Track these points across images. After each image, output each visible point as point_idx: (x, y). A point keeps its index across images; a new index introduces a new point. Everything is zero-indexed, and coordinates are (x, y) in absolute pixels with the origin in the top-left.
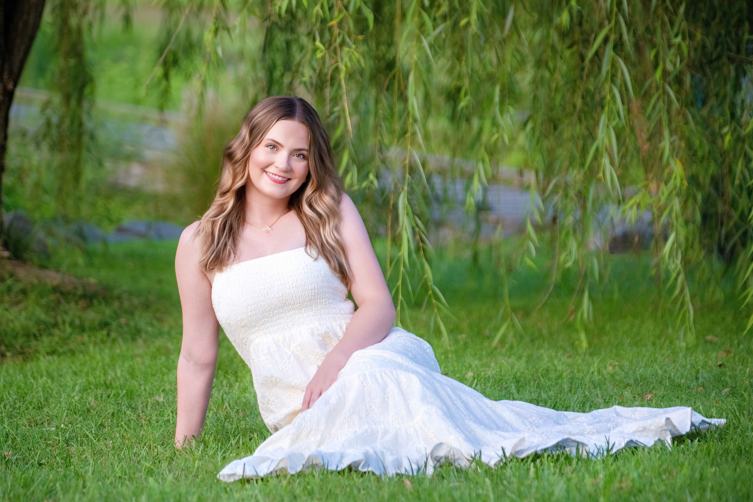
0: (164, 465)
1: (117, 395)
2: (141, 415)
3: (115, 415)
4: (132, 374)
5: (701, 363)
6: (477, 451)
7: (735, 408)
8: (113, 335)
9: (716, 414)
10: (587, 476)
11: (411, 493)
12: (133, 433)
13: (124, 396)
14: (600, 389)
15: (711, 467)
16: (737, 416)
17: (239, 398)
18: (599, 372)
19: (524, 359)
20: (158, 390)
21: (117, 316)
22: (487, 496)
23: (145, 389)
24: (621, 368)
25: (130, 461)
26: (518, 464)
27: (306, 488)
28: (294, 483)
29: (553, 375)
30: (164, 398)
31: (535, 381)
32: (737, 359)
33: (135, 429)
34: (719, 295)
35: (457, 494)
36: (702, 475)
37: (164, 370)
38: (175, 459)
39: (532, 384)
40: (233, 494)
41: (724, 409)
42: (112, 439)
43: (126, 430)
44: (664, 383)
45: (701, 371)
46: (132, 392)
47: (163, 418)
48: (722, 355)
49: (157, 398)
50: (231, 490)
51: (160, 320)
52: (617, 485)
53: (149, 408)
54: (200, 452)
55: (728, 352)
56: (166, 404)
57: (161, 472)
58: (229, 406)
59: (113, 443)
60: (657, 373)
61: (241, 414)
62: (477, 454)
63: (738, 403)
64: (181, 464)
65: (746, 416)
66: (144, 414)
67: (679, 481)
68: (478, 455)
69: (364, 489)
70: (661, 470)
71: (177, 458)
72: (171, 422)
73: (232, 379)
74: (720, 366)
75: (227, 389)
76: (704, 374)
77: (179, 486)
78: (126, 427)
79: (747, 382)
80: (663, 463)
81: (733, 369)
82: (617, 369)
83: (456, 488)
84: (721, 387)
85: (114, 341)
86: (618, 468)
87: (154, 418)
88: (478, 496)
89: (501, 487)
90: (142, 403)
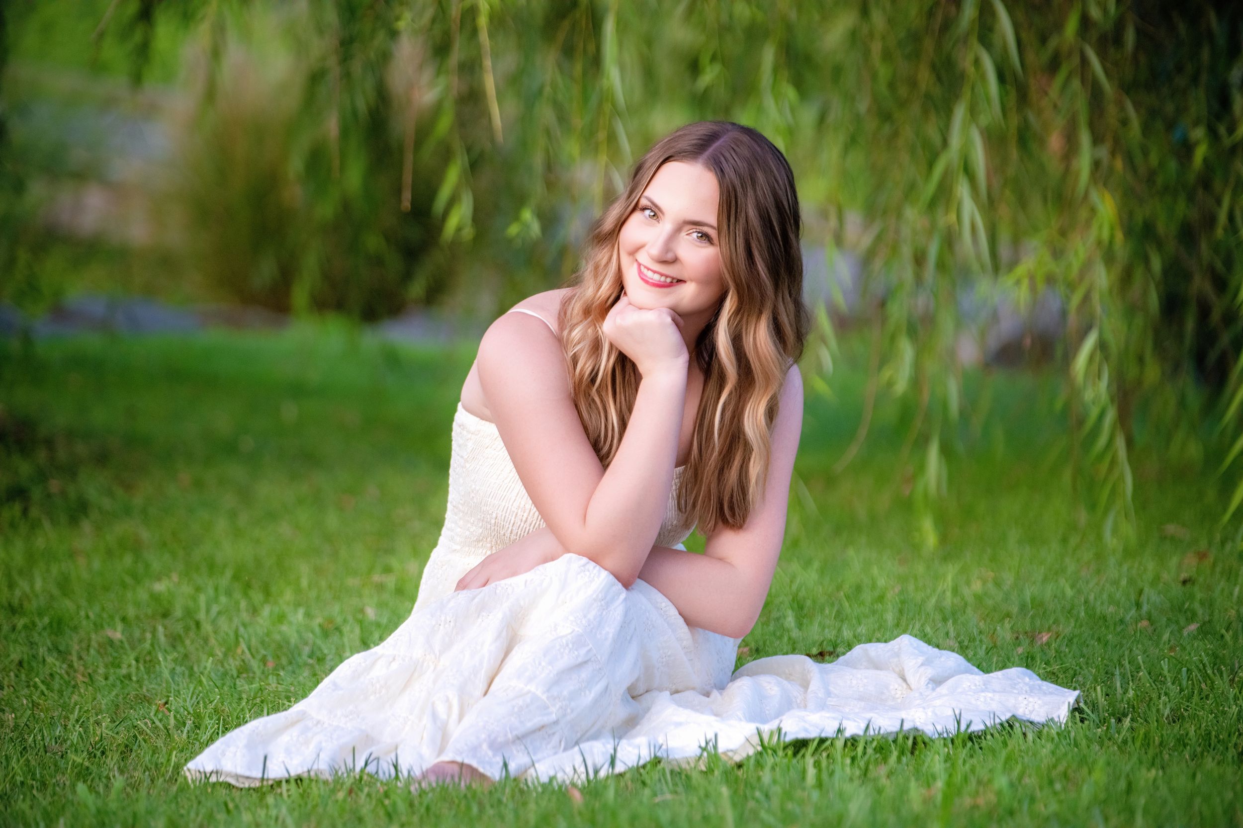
0: (112, 761)
1: (30, 627)
2: (75, 664)
3: (25, 665)
4: (64, 585)
5: (1149, 575)
6: (710, 736)
7: (1206, 660)
8: (34, 512)
9: (1169, 672)
10: (913, 784)
11: (580, 813)
12: (56, 698)
13: (44, 629)
14: (955, 622)
15: (1149, 770)
16: (1207, 674)
17: (268, 634)
18: (955, 591)
19: (816, 565)
20: (112, 617)
21: (42, 476)
22: (722, 818)
23: (88, 617)
24: (998, 584)
25: (46, 752)
26: (785, 761)
27: (382, 804)
28: (359, 793)
29: (867, 596)
30: (123, 633)
31: (833, 605)
32: (1218, 569)
33: (61, 692)
34: (1194, 451)
35: (665, 817)
36: (1129, 785)
37: (128, 580)
38: (135, 748)
39: (827, 612)
40: (240, 812)
41: (1184, 662)
42: (14, 711)
43: (43, 693)
44: (1075, 612)
45: (1146, 590)
46: (60, 622)
47: (118, 671)
48: (1191, 561)
49: (110, 633)
50: (237, 807)
51: (128, 487)
52: (967, 801)
53: (92, 651)
54: (185, 736)
55: (1202, 556)
56: (127, 646)
57: (105, 774)
58: (249, 649)
59: (16, 718)
60: (1063, 593)
61: (271, 665)
62: (710, 741)
63: (1212, 650)
64: (144, 757)
65: (1225, 675)
66: (82, 662)
67: (1086, 793)
68: (711, 744)
69: (492, 806)
70: (1054, 773)
71: (139, 746)
72: (134, 678)
73: (257, 596)
74: (1184, 582)
75: (245, 616)
76: (1152, 597)
77: (137, 800)
78: (43, 687)
79: (1233, 612)
80: (1058, 760)
81: (1209, 588)
82: (990, 585)
83: (665, 804)
84: (1182, 621)
85: (35, 526)
86: (973, 770)
87: (101, 670)
88: (706, 819)
89: (751, 804)
90: (81, 641)
